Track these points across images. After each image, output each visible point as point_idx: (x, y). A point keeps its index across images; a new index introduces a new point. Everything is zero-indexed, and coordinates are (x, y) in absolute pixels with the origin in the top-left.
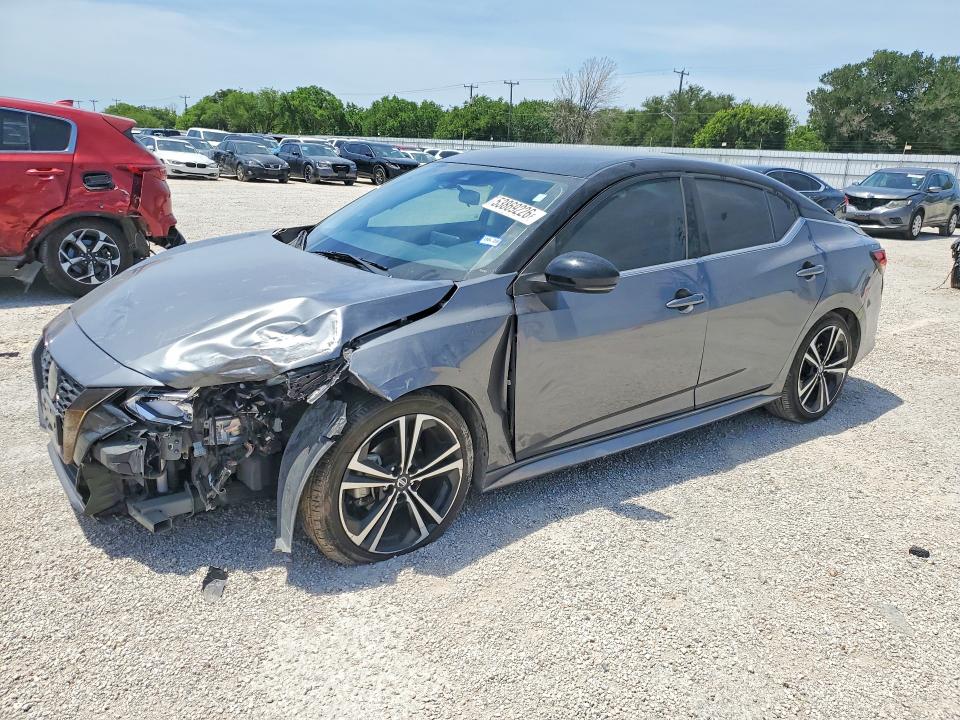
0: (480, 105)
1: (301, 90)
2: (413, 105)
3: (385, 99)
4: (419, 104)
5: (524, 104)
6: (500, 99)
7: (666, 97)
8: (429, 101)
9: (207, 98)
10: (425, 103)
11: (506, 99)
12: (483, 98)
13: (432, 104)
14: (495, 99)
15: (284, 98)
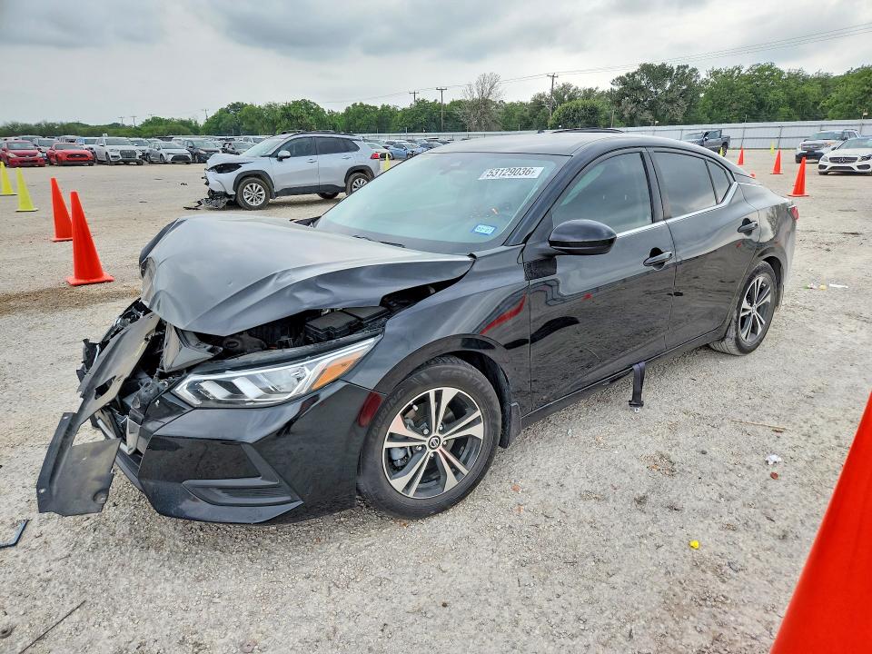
0: (422, 106)
1: (295, 103)
2: (375, 108)
3: (354, 105)
4: (379, 108)
5: (453, 103)
6: (436, 100)
7: (548, 92)
8: (386, 104)
9: (221, 110)
10: (383, 106)
11: (439, 100)
12: (423, 101)
13: (388, 107)
14: (432, 101)
15: (284, 108)
